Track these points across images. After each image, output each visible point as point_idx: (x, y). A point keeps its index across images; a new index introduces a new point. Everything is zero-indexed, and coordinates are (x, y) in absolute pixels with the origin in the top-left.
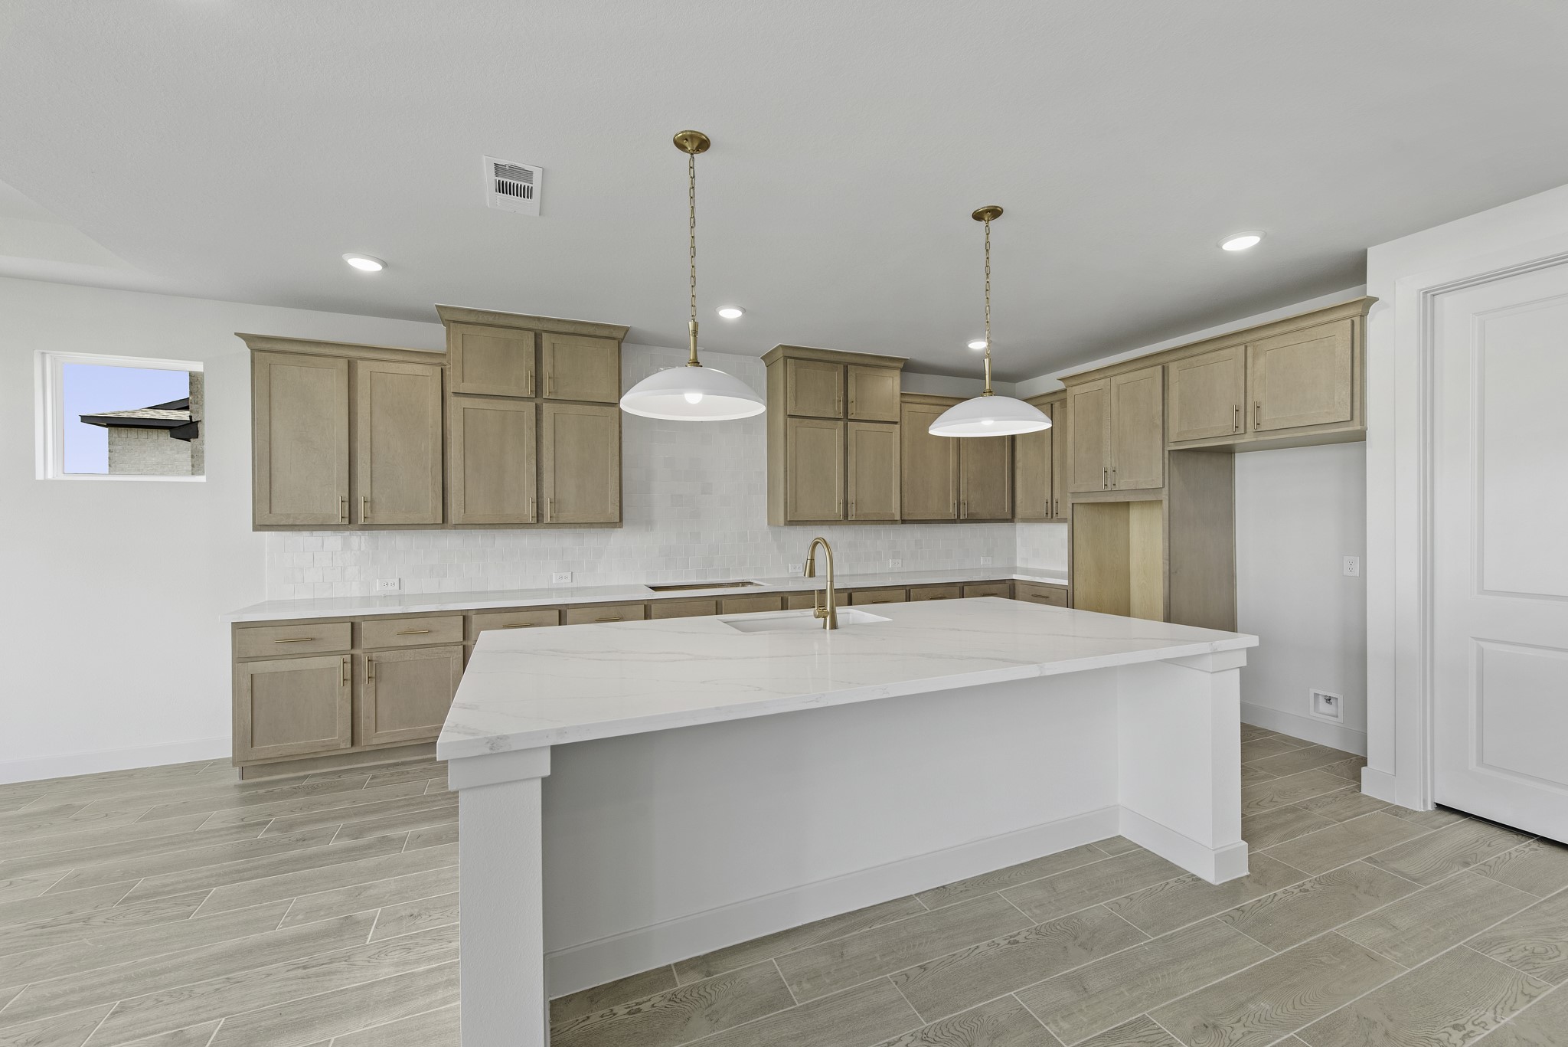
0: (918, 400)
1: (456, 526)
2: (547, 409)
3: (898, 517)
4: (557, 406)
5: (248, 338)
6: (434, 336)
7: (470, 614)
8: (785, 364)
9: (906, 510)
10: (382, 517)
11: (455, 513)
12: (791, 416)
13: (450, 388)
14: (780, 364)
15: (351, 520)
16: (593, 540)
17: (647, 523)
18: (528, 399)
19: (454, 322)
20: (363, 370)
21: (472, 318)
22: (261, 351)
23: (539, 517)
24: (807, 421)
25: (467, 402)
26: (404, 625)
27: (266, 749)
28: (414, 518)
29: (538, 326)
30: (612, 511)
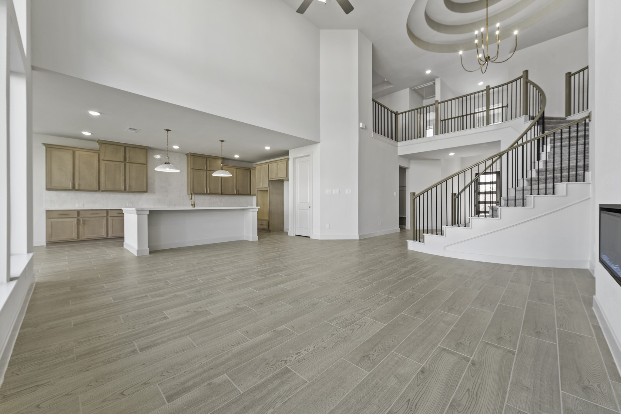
0: (226, 166)
1: (103, 191)
2: (127, 164)
3: (220, 193)
4: (130, 164)
5: (45, 144)
6: (96, 146)
7: (108, 210)
8: (191, 157)
9: (222, 191)
10: (82, 188)
11: (102, 188)
12: (192, 169)
13: (102, 158)
14: (190, 157)
15: (74, 189)
16: (138, 196)
17: (153, 192)
18: (122, 162)
19: (103, 143)
20: (77, 153)
21: (107, 143)
22: (48, 147)
23: (125, 189)
24: (196, 170)
25: (106, 162)
26: (91, 212)
27: (55, 239)
28: (91, 189)
29: (126, 145)
30: (145, 189)
